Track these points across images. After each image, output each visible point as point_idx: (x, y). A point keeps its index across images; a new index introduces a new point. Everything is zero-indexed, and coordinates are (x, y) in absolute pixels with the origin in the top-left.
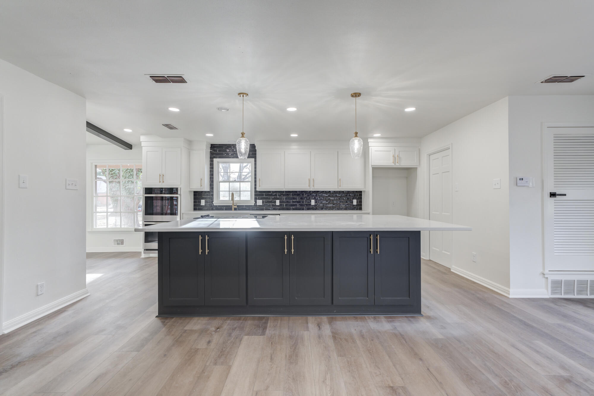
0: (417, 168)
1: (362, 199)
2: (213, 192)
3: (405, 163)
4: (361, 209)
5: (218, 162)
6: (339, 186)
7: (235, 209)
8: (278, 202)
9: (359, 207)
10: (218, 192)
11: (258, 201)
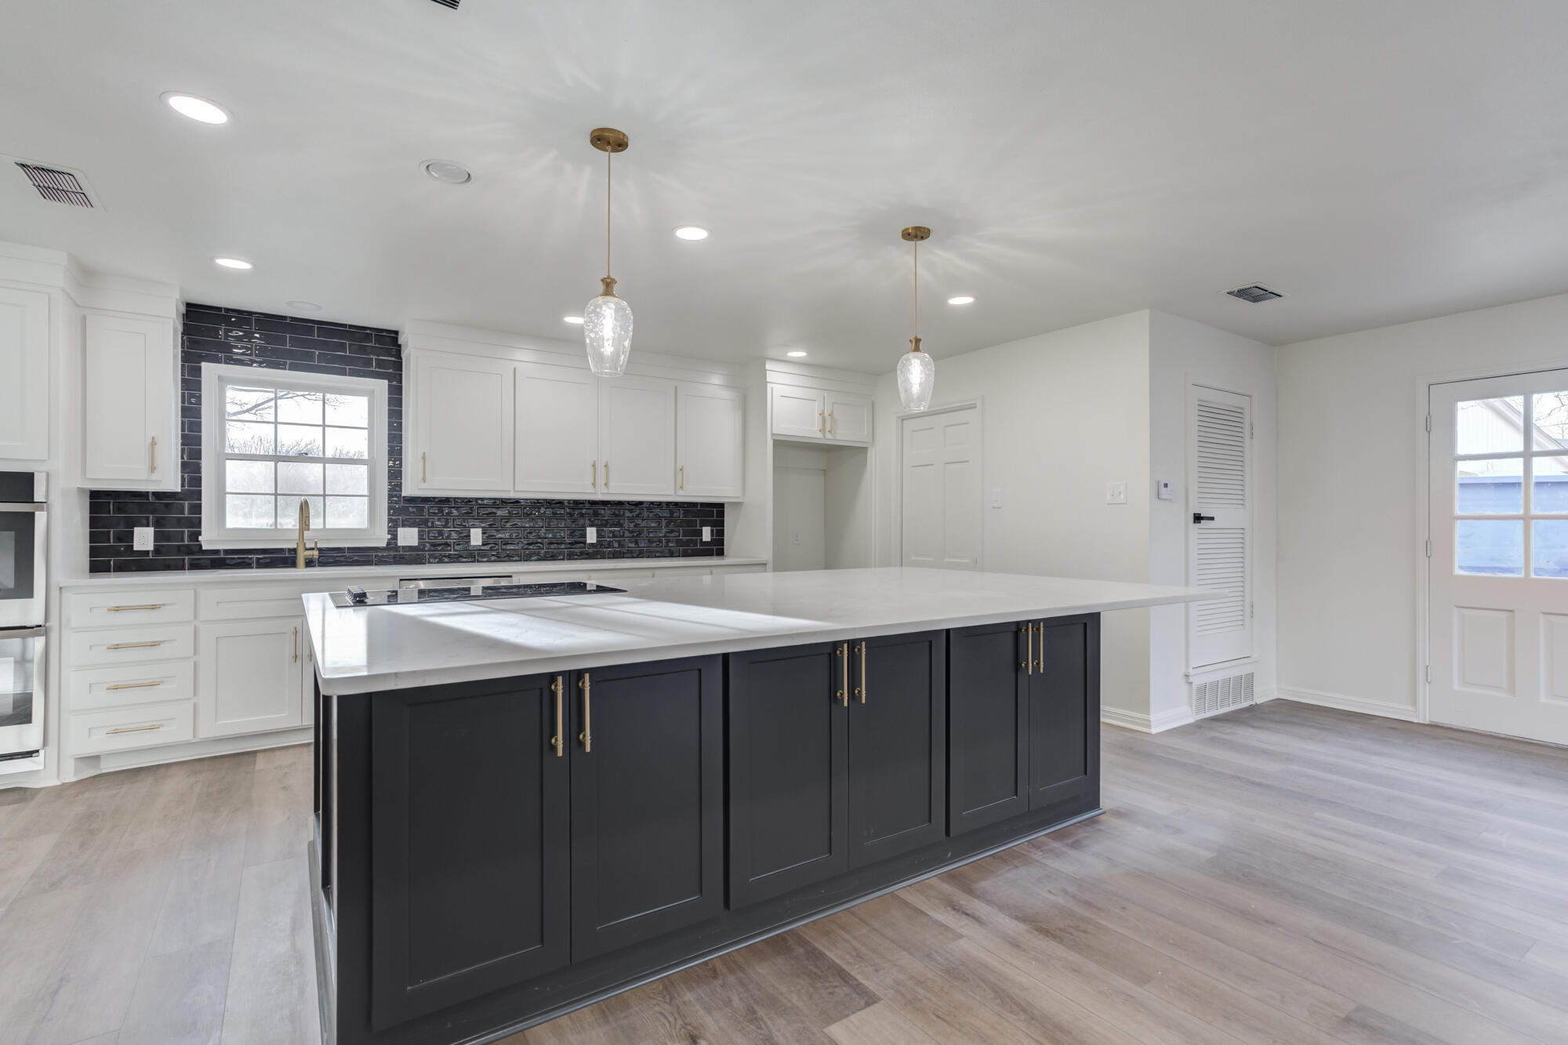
0: (866, 449)
1: (723, 526)
2: (198, 495)
3: (843, 435)
4: (721, 553)
5: (221, 378)
6: (678, 487)
7: (309, 563)
8: (476, 537)
9: (716, 548)
10: (221, 493)
11: (401, 531)
